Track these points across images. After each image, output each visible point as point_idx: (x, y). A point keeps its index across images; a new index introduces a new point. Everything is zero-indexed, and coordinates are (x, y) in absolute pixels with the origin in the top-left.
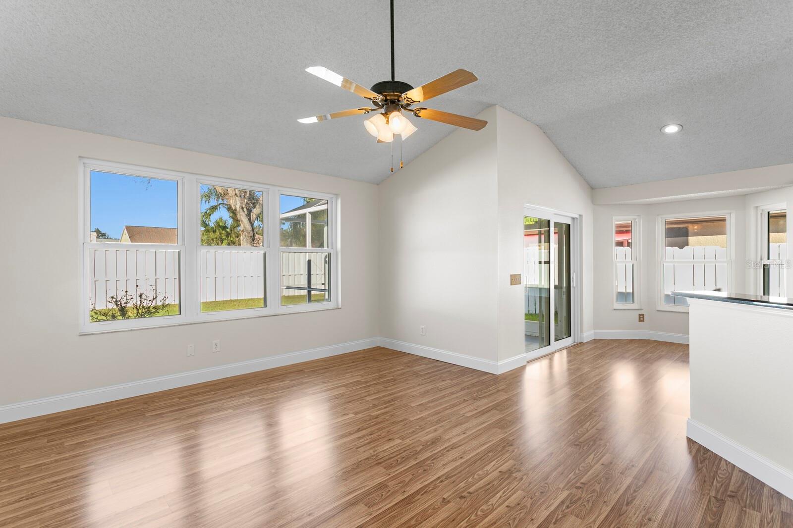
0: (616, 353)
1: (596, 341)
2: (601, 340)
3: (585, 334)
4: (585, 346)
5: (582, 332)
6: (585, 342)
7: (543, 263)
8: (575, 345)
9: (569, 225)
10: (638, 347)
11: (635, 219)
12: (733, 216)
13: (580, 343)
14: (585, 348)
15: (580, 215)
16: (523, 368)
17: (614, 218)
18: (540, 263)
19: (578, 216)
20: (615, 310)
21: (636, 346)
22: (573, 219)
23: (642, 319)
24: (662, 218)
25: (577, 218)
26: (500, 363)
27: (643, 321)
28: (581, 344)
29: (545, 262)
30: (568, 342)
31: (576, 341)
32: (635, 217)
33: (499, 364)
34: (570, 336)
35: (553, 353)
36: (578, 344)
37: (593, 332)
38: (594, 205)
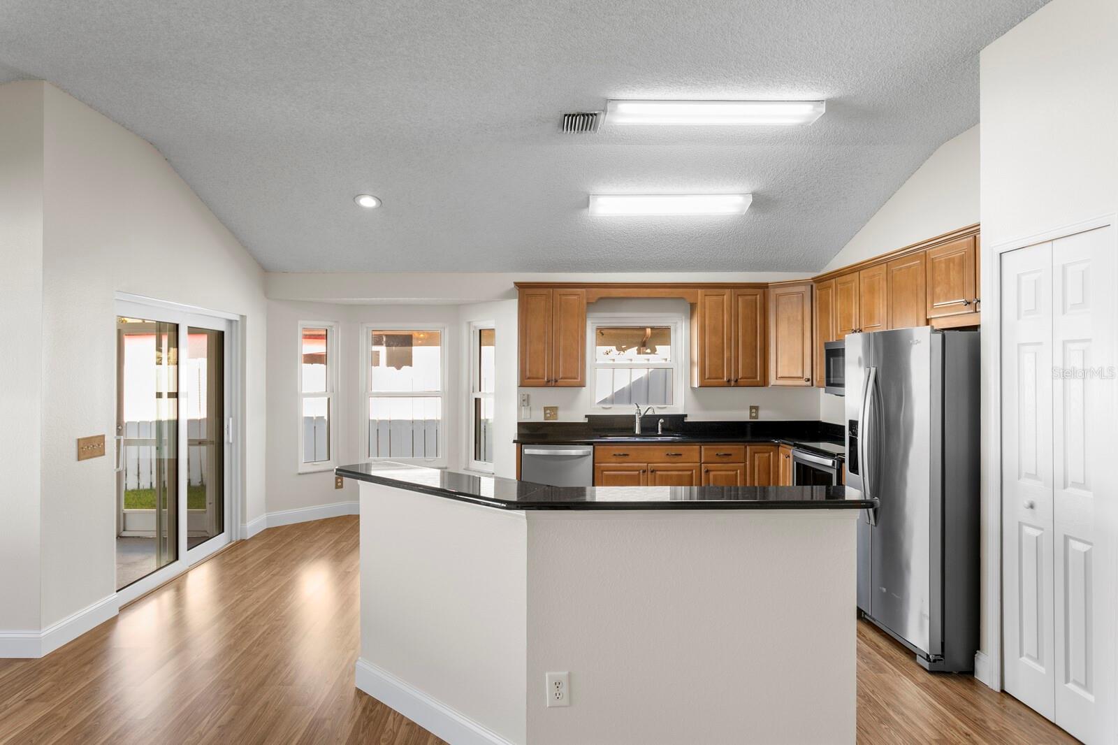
0: (295, 550)
1: (269, 532)
2: (277, 528)
3: (249, 524)
4: (249, 545)
5: (244, 520)
6: (248, 537)
7: (165, 395)
8: (232, 546)
9: (223, 332)
10: (330, 532)
11: (331, 327)
12: (447, 331)
13: (242, 541)
14: (250, 549)
15: (242, 316)
16: (110, 624)
17: (300, 322)
18: (159, 395)
19: (238, 318)
20: (300, 474)
21: (328, 530)
22: (230, 322)
23: (340, 484)
24: (367, 328)
25: (236, 321)
26: (47, 631)
27: (341, 487)
28: (242, 543)
29: (170, 395)
30: (218, 543)
31: (234, 539)
32: (331, 324)
33: (42, 635)
34: (223, 531)
35: (184, 574)
36: (237, 543)
37: (264, 516)
38: (268, 298)
